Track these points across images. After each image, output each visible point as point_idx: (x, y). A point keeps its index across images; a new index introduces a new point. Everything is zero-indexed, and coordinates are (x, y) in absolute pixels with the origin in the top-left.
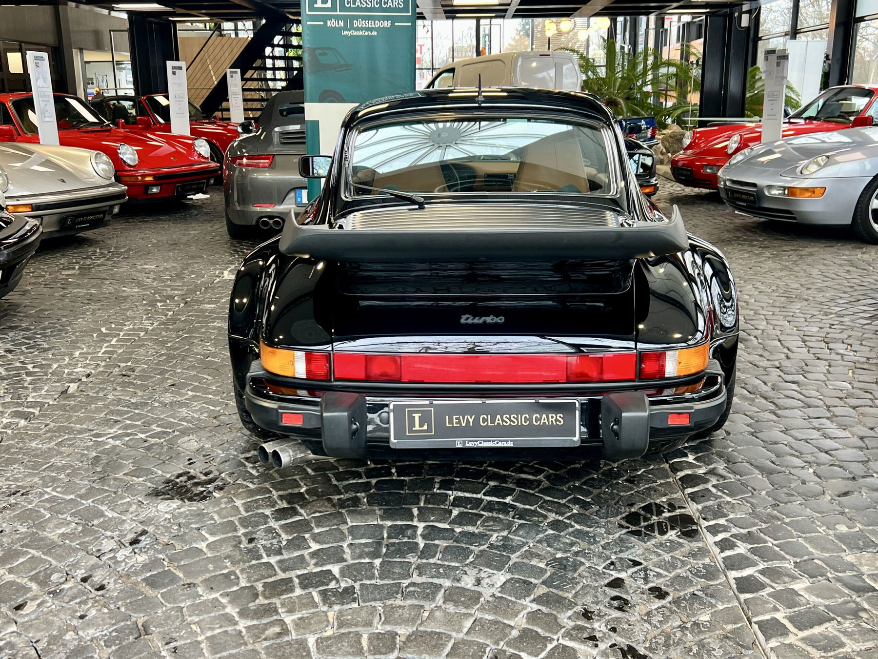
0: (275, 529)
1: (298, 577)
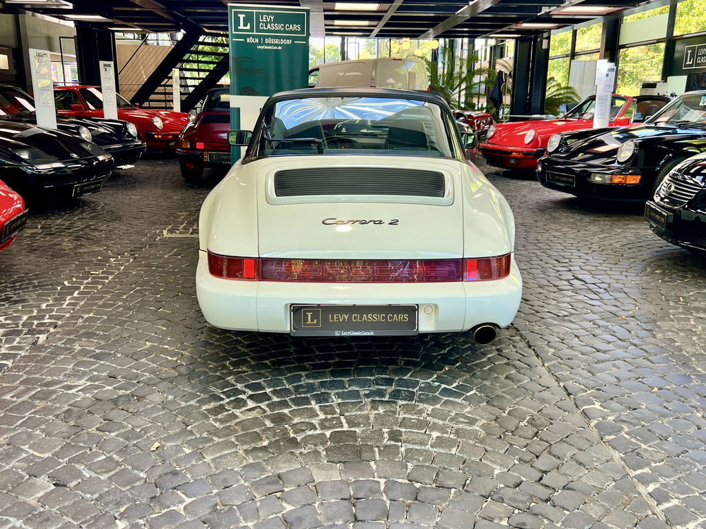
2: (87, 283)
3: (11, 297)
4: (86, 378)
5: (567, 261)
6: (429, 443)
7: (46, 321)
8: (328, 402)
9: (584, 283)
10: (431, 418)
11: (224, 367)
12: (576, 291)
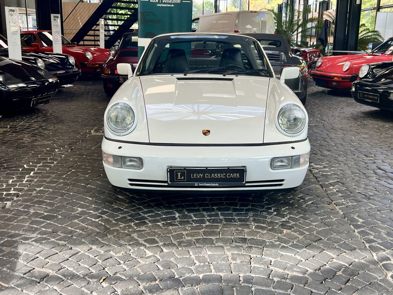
2: (39, 166)
4: (37, 233)
5: (373, 156)
6: (272, 286)
7: (12, 192)
8: (201, 254)
9: (384, 172)
10: (273, 268)
11: (130, 227)
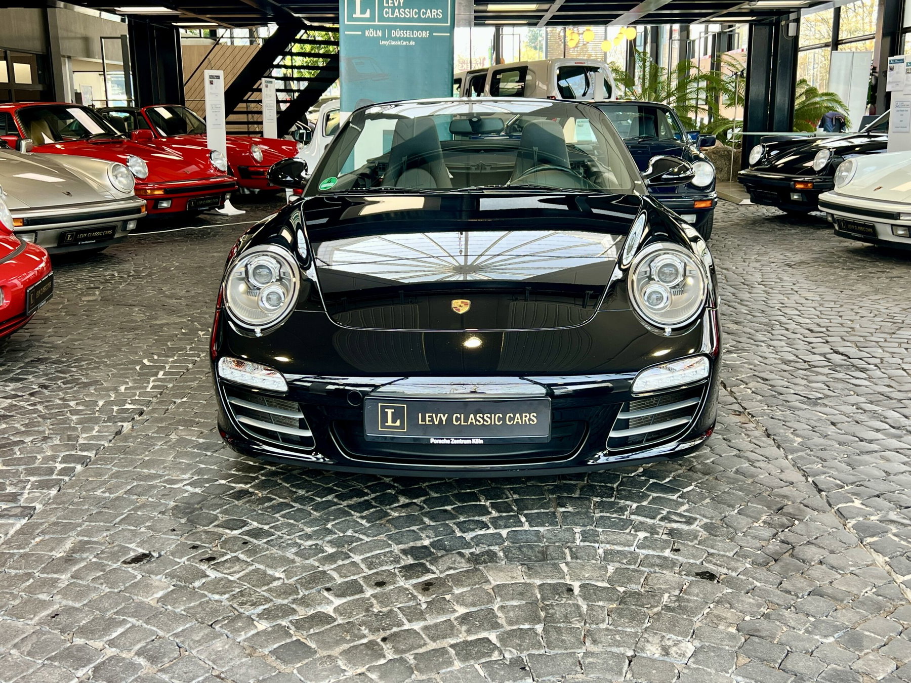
0: (407, 589)
1: (452, 646)
2: (173, 362)
3: (78, 379)
4: (191, 472)
5: (824, 329)
6: (635, 544)
7: (128, 406)
8: (501, 498)
9: (846, 358)
10: (636, 516)
12: (834, 367)
